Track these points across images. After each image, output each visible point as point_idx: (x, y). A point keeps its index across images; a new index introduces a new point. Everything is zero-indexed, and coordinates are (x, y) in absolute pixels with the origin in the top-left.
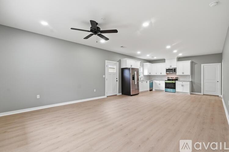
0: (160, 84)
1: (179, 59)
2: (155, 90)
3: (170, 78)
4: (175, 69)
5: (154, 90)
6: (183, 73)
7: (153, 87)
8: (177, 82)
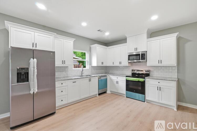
0: (117, 82)
1: (153, 34)
2: (111, 91)
3: (135, 72)
4: (144, 54)
5: (108, 92)
6: (160, 62)
7: (107, 87)
8: (147, 80)
